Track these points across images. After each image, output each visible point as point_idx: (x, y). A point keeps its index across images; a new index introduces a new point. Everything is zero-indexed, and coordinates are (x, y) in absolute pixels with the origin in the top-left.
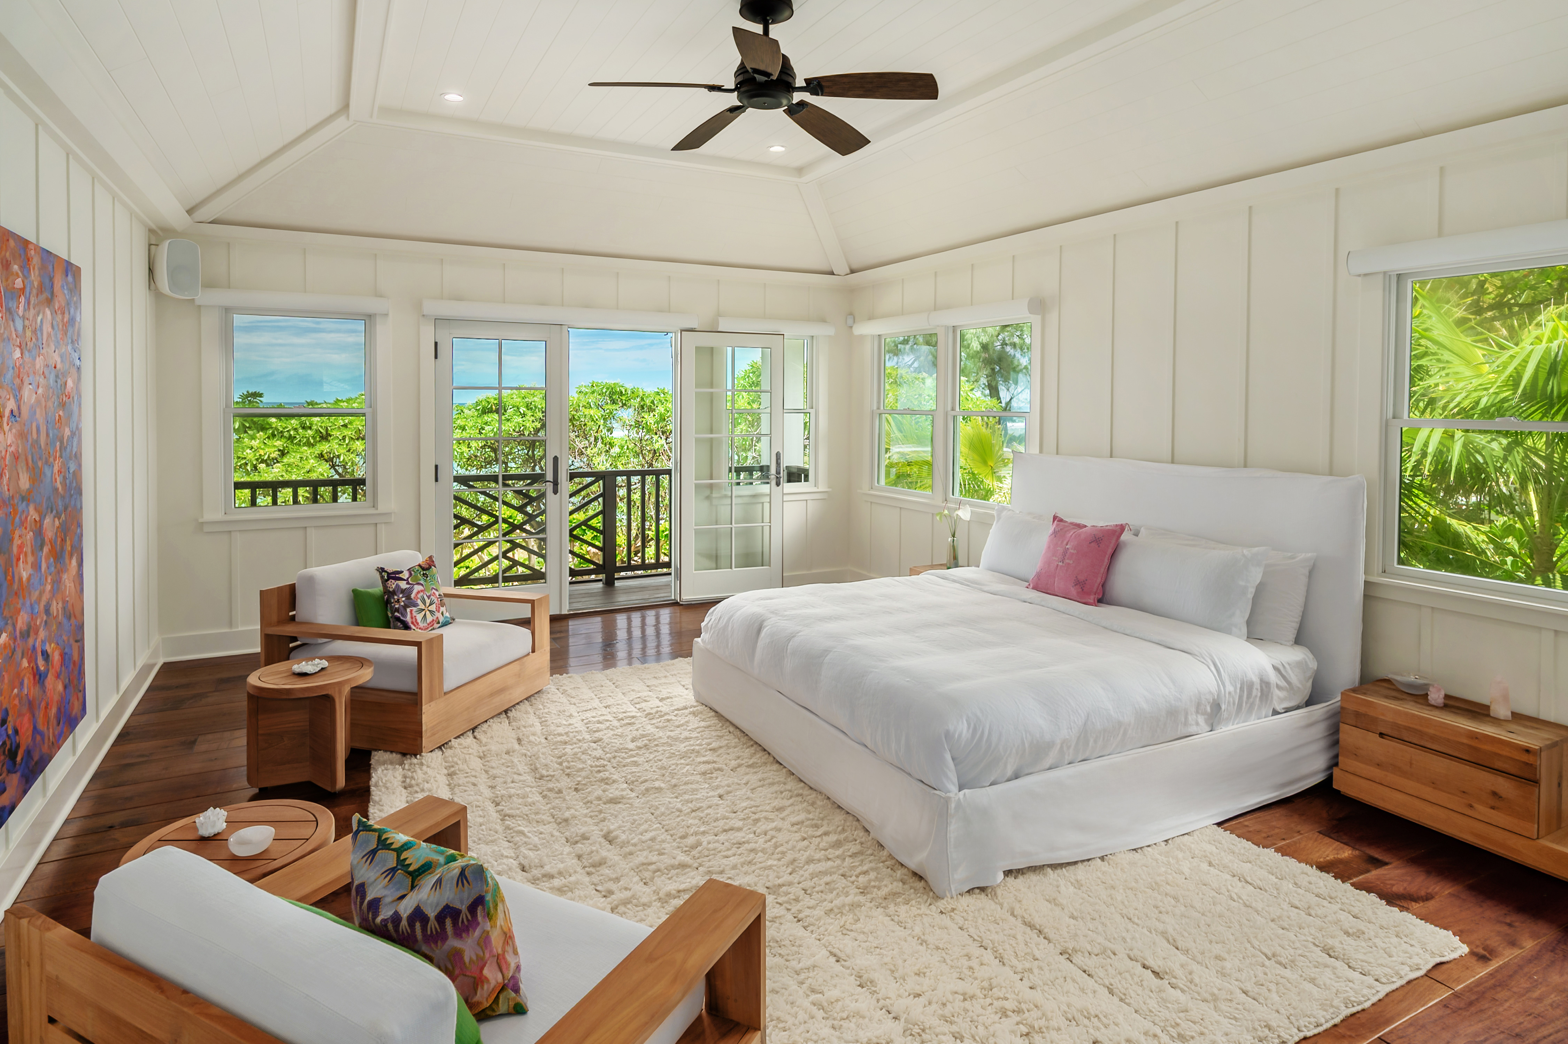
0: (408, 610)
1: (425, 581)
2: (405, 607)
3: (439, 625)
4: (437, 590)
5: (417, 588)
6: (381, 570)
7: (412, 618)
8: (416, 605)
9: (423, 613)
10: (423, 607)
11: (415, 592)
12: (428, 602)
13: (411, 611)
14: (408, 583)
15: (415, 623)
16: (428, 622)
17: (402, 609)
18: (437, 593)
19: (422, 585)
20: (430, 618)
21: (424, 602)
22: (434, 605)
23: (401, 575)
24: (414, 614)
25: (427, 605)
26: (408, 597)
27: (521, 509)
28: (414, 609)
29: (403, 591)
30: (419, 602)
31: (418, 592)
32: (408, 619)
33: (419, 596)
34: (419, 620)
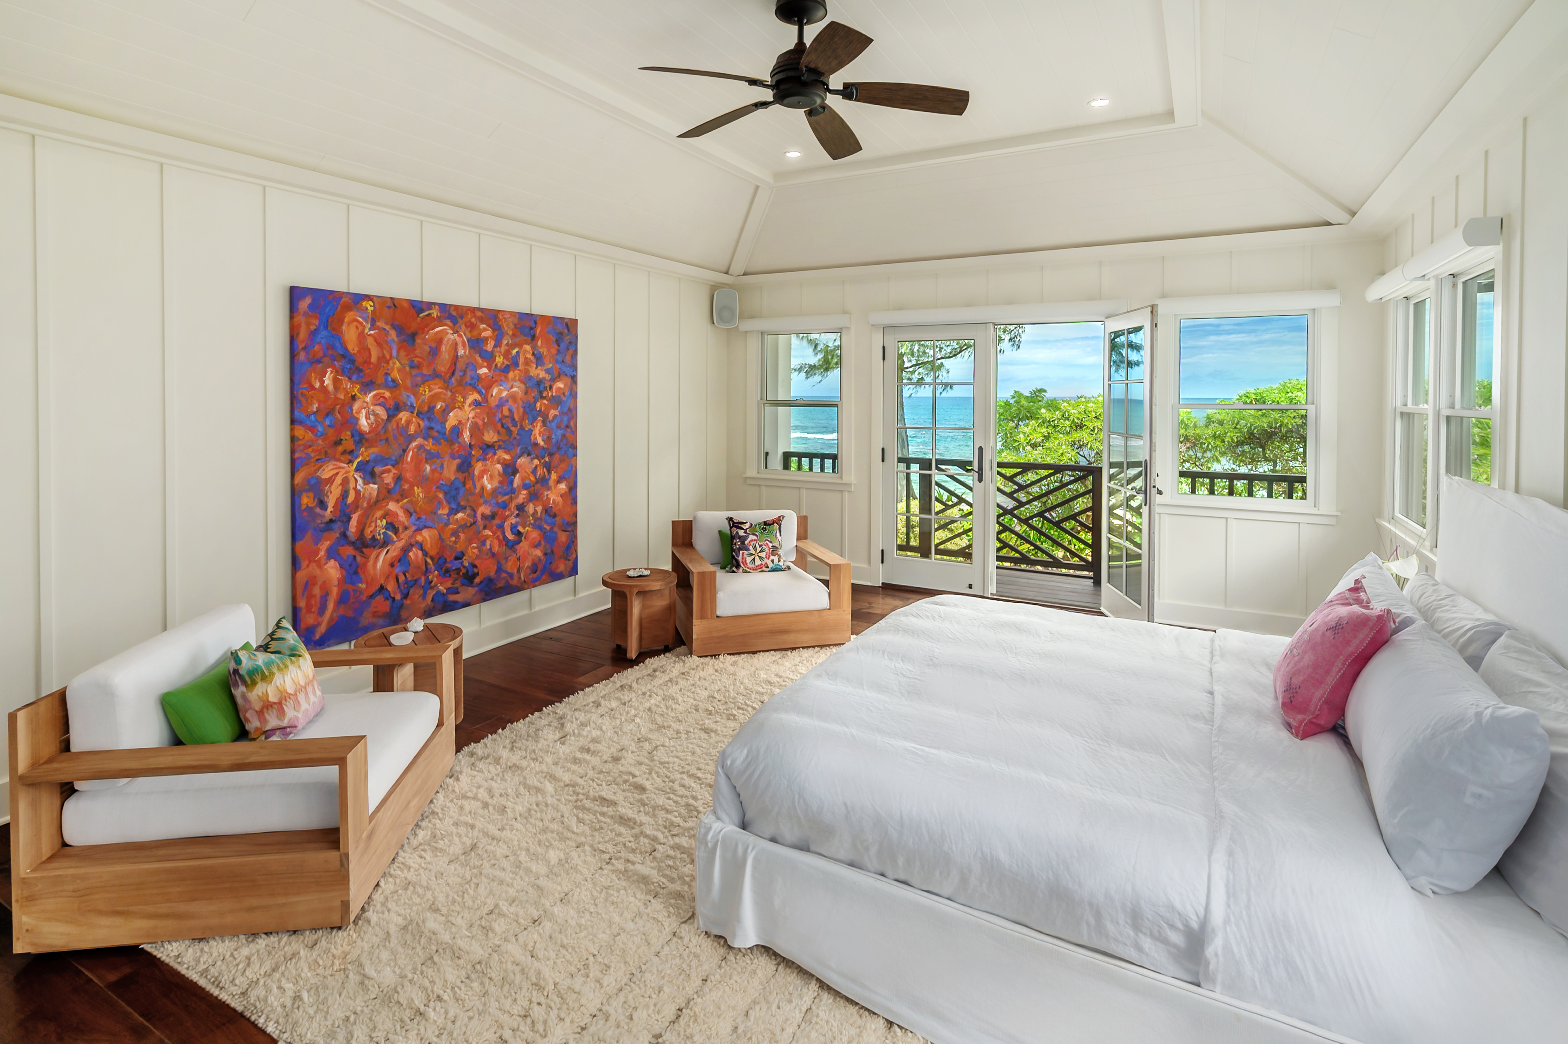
0: (741, 552)
1: (762, 533)
2: (740, 549)
3: (768, 569)
4: (771, 542)
5: (751, 537)
6: (730, 519)
7: (743, 558)
8: (748, 550)
9: (753, 557)
10: (754, 553)
11: (749, 539)
12: (759, 549)
13: (743, 553)
14: (745, 532)
15: (745, 563)
16: (756, 564)
17: (737, 550)
18: (770, 545)
19: (757, 536)
20: (758, 562)
21: (755, 549)
22: (765, 553)
23: (742, 526)
24: (745, 556)
25: (758, 551)
26: (743, 543)
27: (1010, 495)
28: (746, 552)
29: (740, 537)
30: (751, 548)
31: (752, 541)
32: (740, 558)
33: (752, 543)
34: (748, 561)
